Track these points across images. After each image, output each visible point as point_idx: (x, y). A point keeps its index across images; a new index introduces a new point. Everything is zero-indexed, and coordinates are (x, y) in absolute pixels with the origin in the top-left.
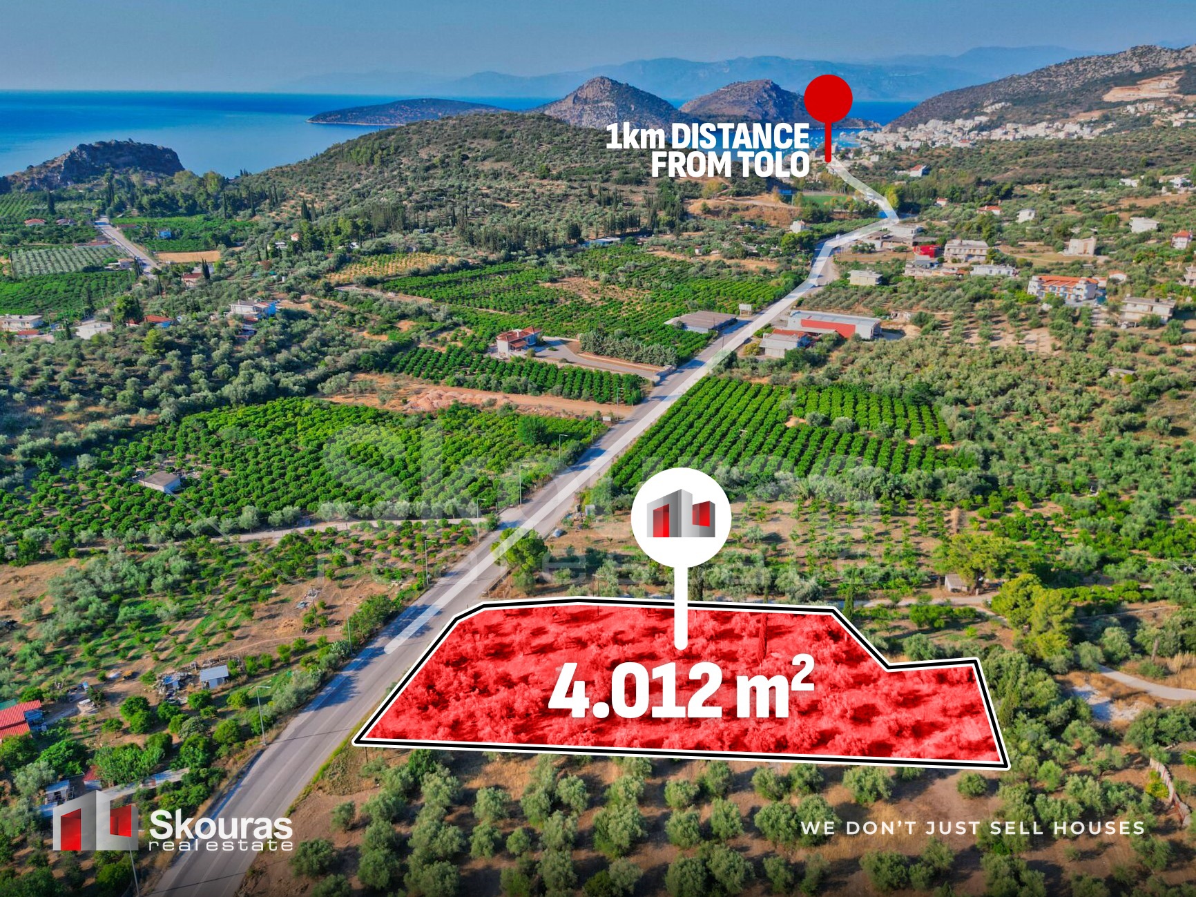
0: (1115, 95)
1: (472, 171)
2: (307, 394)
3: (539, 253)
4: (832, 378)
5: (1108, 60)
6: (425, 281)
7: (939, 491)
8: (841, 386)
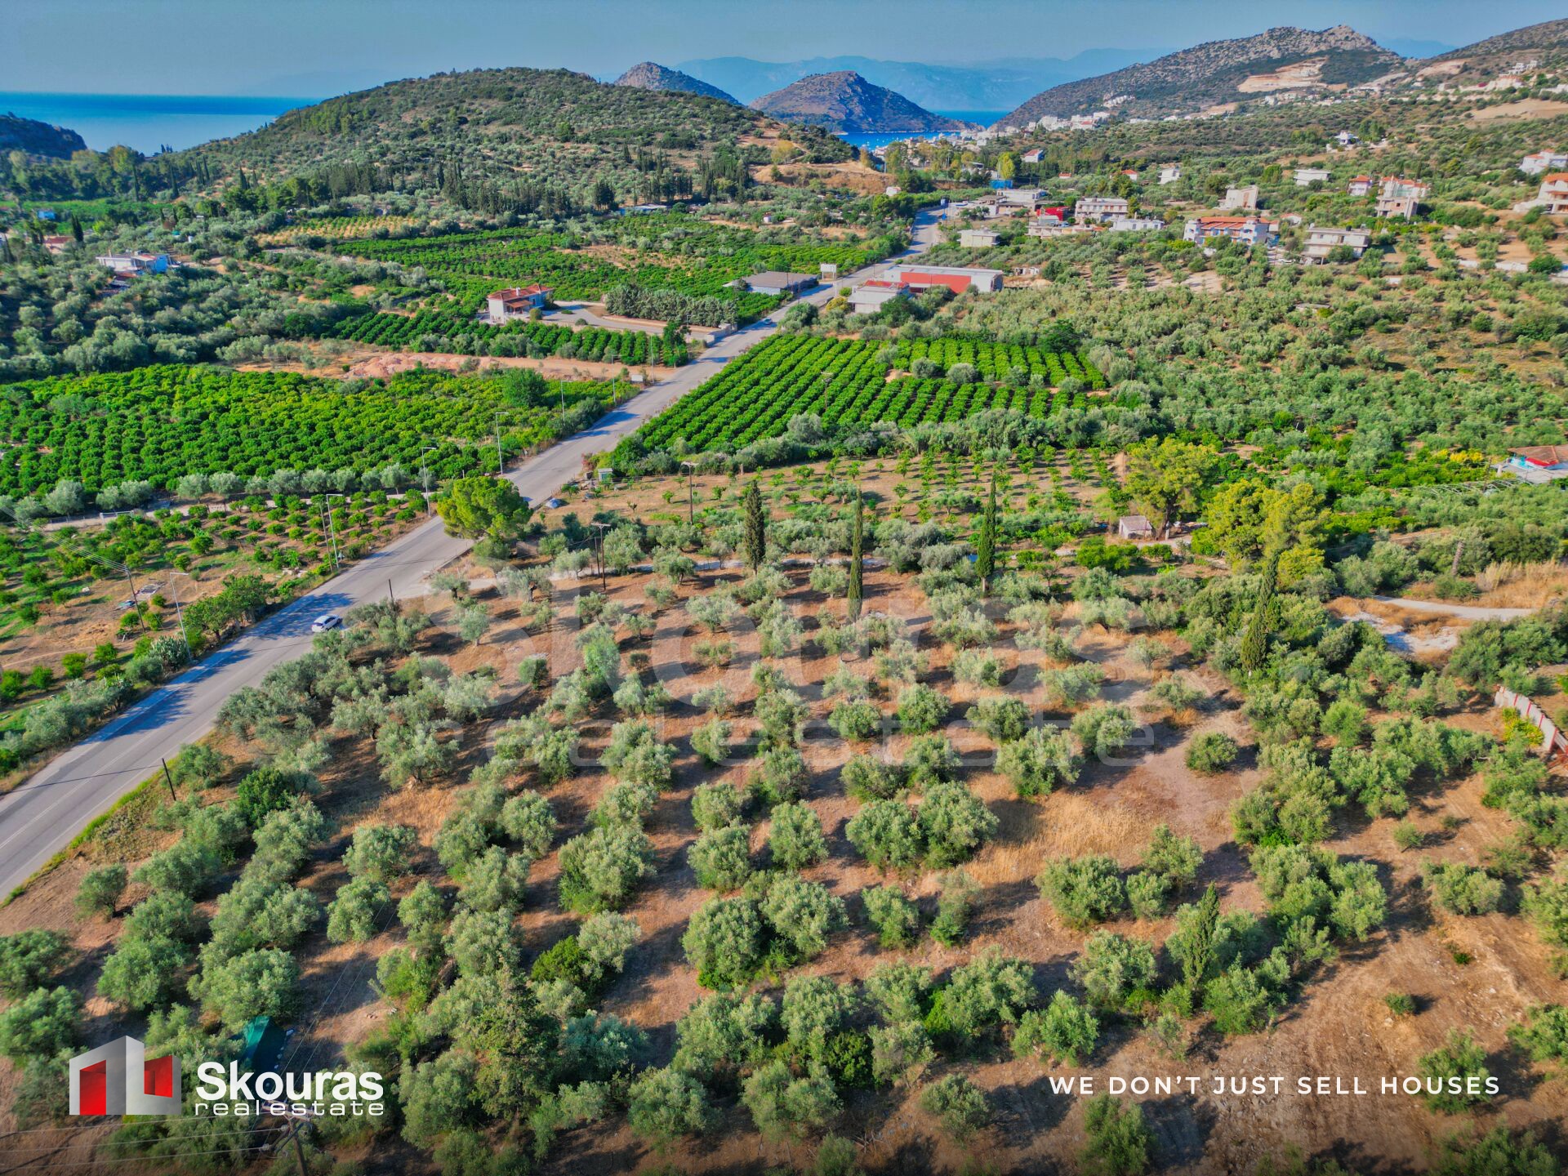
0: (1250, 85)
1: (471, 136)
2: (198, 360)
3: (557, 219)
4: (945, 327)
5: (1242, 45)
6: (395, 244)
7: (1096, 436)
8: (957, 337)
